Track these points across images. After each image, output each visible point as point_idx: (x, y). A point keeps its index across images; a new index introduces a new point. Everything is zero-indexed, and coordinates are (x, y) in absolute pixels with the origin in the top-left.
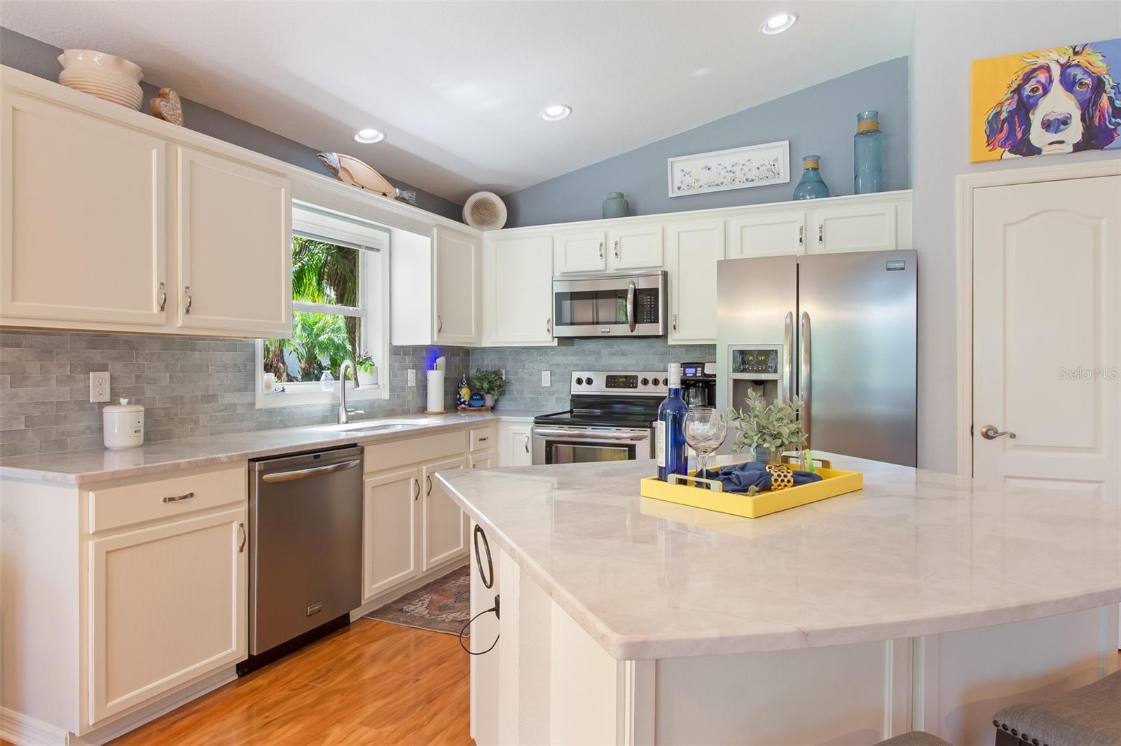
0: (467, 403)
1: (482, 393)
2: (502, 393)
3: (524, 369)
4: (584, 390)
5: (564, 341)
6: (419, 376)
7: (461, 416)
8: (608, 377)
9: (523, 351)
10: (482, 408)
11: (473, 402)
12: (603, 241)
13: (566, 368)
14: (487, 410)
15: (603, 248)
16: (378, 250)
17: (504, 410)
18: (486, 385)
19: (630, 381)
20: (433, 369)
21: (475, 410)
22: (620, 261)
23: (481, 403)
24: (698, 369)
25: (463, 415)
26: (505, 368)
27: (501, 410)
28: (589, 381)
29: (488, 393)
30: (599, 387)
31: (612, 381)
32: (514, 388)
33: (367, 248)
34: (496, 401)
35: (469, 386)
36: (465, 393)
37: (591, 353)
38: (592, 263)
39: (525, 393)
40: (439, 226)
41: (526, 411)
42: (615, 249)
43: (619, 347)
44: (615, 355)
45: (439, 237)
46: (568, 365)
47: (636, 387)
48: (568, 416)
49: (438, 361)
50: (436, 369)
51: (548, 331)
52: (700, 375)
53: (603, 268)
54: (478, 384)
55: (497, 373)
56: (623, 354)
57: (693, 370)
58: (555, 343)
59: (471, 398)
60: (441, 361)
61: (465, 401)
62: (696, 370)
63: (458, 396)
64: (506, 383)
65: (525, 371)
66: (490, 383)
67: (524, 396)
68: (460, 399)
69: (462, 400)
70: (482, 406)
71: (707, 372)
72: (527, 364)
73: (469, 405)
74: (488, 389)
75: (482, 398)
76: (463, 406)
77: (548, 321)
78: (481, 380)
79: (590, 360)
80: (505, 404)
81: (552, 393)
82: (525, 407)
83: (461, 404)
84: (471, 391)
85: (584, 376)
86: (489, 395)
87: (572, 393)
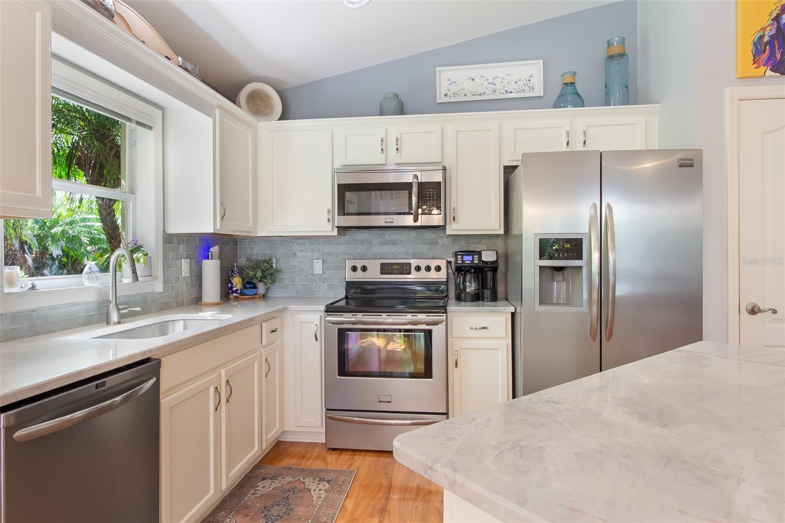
0: (239, 292)
1: (254, 282)
2: (274, 281)
3: (296, 257)
4: (359, 276)
5: (342, 230)
6: (193, 266)
7: (233, 306)
8: (382, 265)
9: (294, 240)
10: (254, 297)
11: (246, 291)
12: (384, 137)
13: (338, 256)
14: (260, 297)
15: (384, 142)
16: (150, 128)
17: (275, 297)
18: (259, 274)
19: (405, 269)
20: (208, 258)
21: (248, 299)
22: (401, 156)
23: (253, 291)
24: (475, 256)
25: (235, 304)
26: (276, 257)
27: (272, 298)
28: (364, 269)
29: (260, 281)
30: (374, 274)
31: (385, 269)
32: (285, 277)
33: (138, 123)
34: (268, 289)
35: (241, 273)
36: (237, 282)
37: (362, 242)
38: (373, 157)
39: (296, 280)
40: (220, 107)
41: (297, 298)
42: (397, 145)
43: (389, 237)
44: (385, 244)
45: (221, 120)
46: (340, 254)
47: (410, 273)
48: (343, 303)
49: (211, 250)
50: (212, 259)
51: (329, 221)
52: (477, 262)
53: (383, 162)
54: (251, 272)
55: (269, 262)
56: (394, 243)
57: (470, 258)
58: (335, 233)
59: (245, 287)
60: (215, 250)
61: (237, 290)
62: (473, 258)
63: (230, 285)
64: (278, 271)
65: (297, 260)
66: (263, 271)
67: (296, 283)
68: (231, 288)
69: (234, 289)
70: (255, 295)
71: (484, 259)
72: (299, 254)
73: (242, 294)
74: (261, 278)
75: (255, 287)
76: (235, 294)
77: (329, 211)
78: (253, 269)
79: (362, 249)
80: (276, 292)
81: (324, 281)
82: (297, 295)
83: (233, 293)
84: (243, 279)
85: (359, 264)
86: (261, 283)
87: (347, 280)
